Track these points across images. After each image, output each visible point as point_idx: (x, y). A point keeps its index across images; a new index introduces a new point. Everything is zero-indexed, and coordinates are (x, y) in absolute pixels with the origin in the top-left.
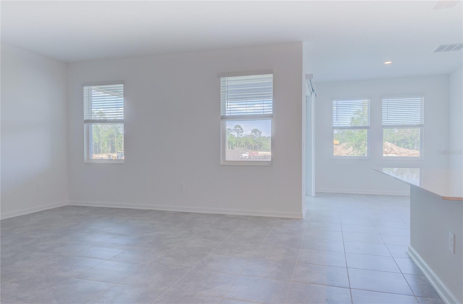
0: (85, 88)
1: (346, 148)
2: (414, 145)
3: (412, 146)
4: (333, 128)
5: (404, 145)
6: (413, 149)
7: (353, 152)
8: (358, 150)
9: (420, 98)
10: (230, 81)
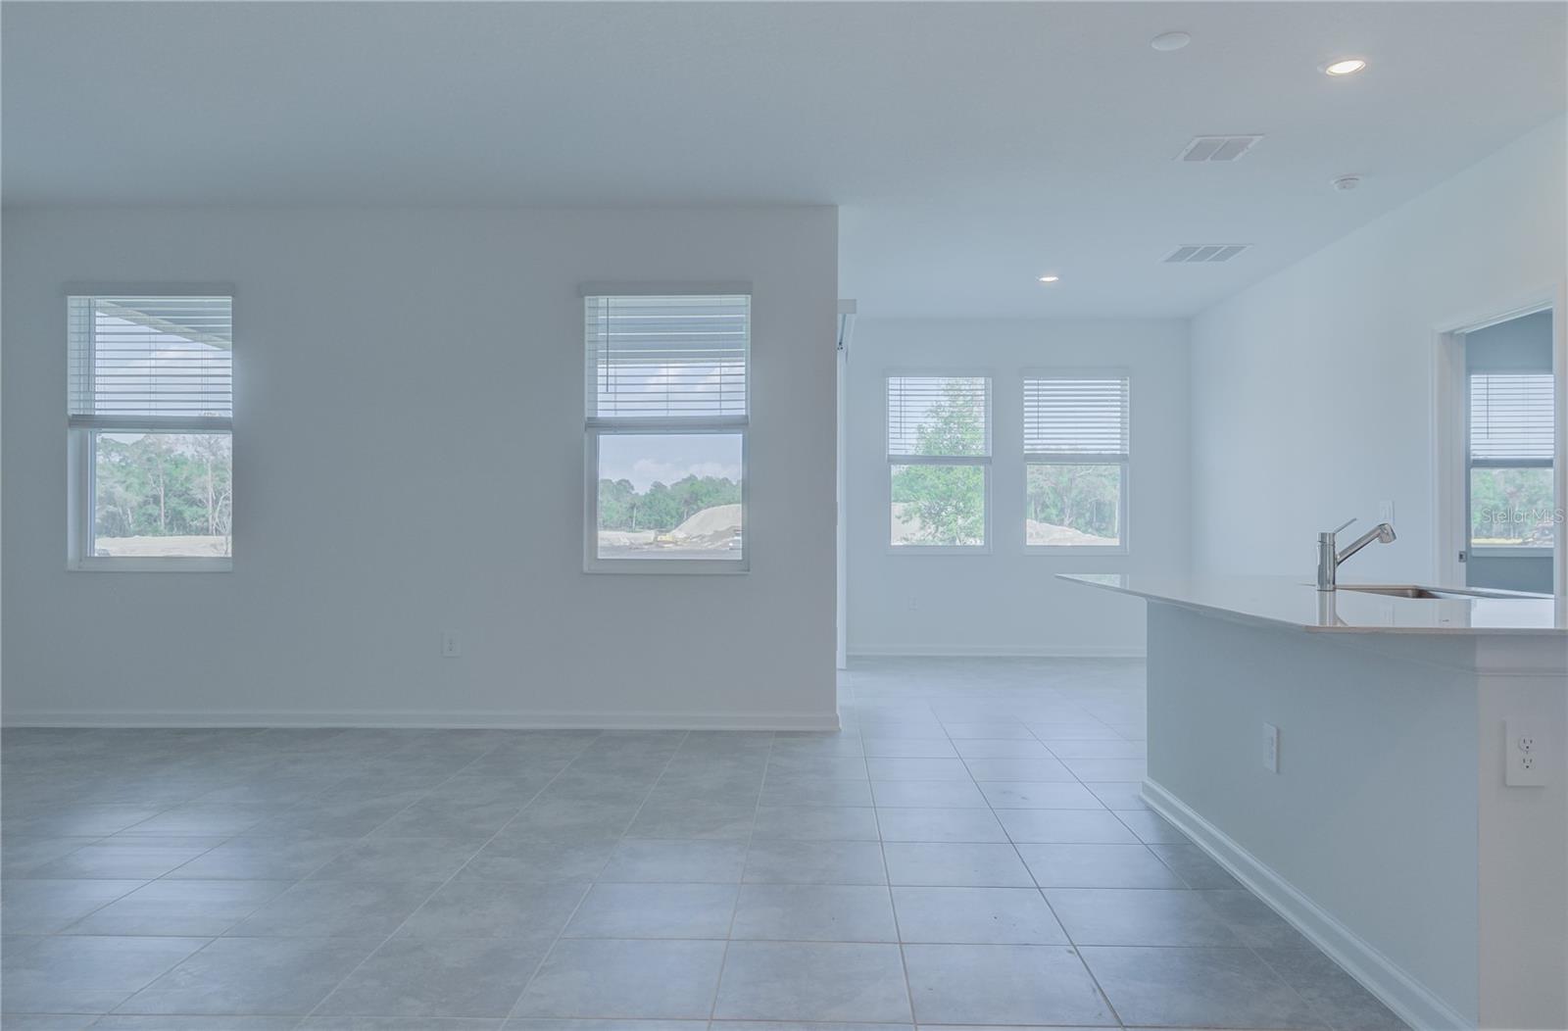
0: (73, 301)
1: (902, 519)
2: (1062, 510)
3: (1057, 516)
4: (889, 461)
5: (1036, 512)
6: (1061, 523)
7: (922, 532)
8: (937, 527)
9: (1118, 381)
10: (615, 308)
